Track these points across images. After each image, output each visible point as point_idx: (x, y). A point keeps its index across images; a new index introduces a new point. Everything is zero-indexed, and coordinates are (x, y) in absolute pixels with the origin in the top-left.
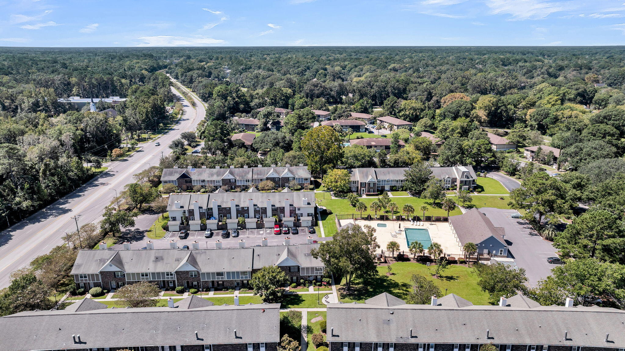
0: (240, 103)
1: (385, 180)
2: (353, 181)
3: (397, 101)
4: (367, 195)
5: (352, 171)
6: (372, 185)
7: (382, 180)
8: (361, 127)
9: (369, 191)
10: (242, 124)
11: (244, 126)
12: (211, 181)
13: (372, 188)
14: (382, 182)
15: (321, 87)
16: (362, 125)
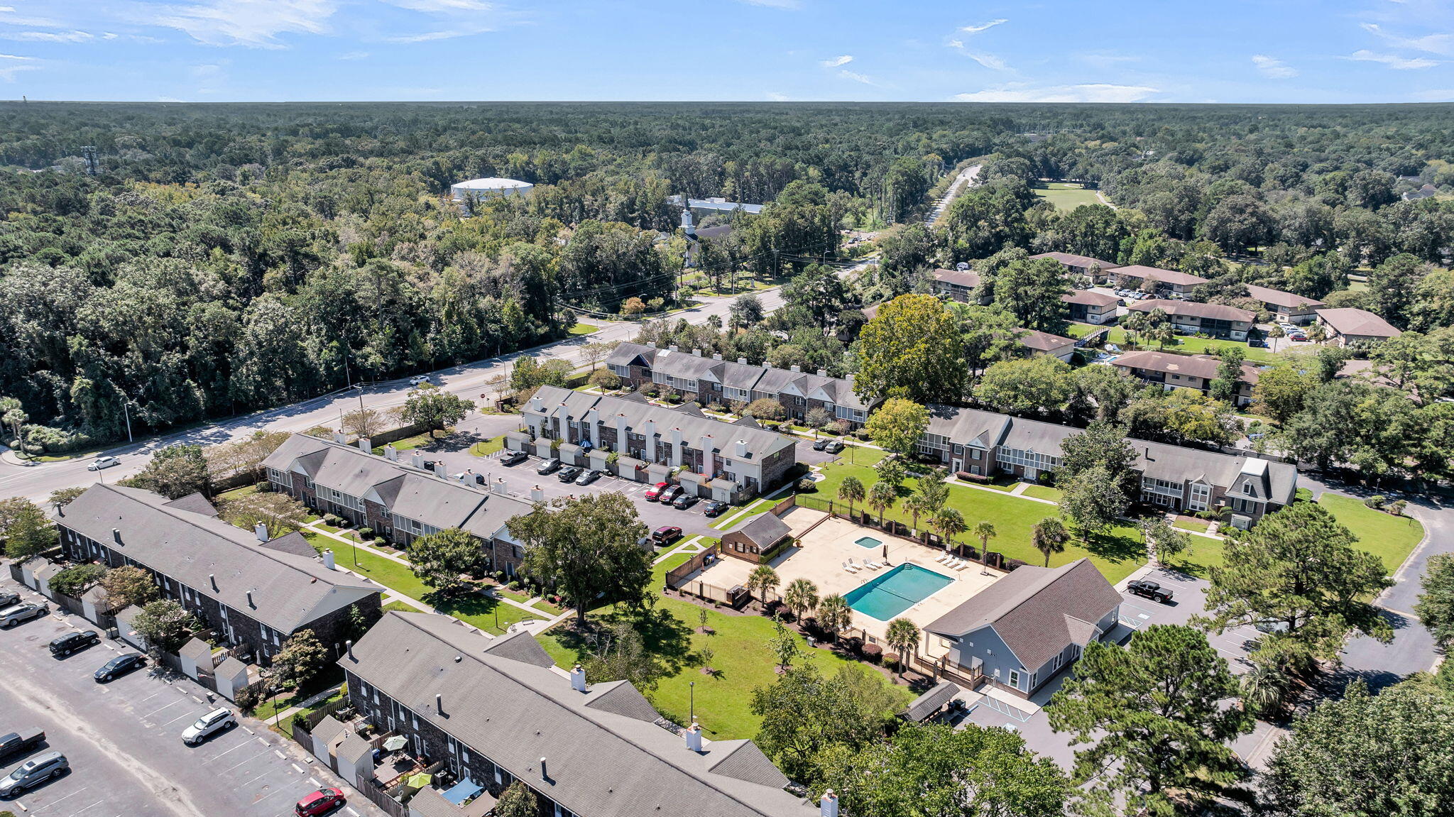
0: (1009, 236)
1: (1021, 452)
2: (944, 438)
3: (1417, 270)
4: (961, 478)
5: (957, 414)
6: (976, 456)
7: (1015, 451)
8: (1234, 326)
9: (968, 470)
10: (947, 284)
11: (950, 288)
12: (681, 380)
13: (975, 462)
14: (1015, 455)
15: (1252, 214)
16: (1238, 323)
